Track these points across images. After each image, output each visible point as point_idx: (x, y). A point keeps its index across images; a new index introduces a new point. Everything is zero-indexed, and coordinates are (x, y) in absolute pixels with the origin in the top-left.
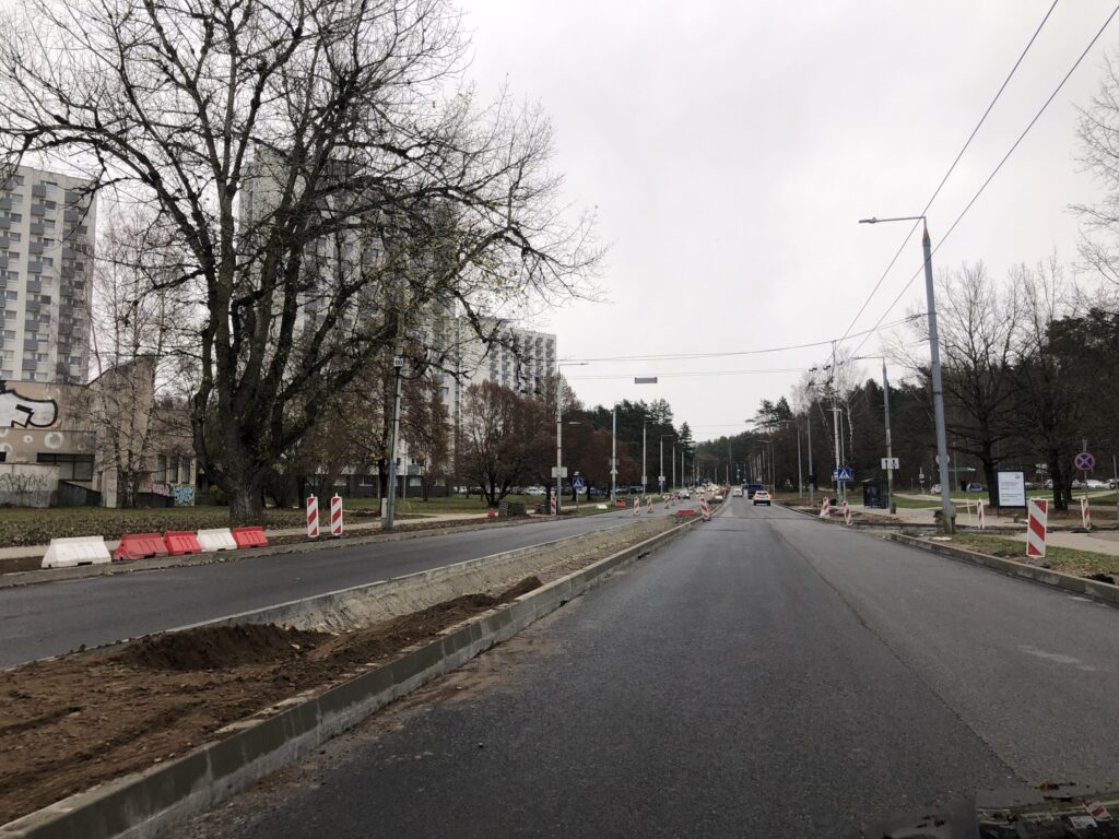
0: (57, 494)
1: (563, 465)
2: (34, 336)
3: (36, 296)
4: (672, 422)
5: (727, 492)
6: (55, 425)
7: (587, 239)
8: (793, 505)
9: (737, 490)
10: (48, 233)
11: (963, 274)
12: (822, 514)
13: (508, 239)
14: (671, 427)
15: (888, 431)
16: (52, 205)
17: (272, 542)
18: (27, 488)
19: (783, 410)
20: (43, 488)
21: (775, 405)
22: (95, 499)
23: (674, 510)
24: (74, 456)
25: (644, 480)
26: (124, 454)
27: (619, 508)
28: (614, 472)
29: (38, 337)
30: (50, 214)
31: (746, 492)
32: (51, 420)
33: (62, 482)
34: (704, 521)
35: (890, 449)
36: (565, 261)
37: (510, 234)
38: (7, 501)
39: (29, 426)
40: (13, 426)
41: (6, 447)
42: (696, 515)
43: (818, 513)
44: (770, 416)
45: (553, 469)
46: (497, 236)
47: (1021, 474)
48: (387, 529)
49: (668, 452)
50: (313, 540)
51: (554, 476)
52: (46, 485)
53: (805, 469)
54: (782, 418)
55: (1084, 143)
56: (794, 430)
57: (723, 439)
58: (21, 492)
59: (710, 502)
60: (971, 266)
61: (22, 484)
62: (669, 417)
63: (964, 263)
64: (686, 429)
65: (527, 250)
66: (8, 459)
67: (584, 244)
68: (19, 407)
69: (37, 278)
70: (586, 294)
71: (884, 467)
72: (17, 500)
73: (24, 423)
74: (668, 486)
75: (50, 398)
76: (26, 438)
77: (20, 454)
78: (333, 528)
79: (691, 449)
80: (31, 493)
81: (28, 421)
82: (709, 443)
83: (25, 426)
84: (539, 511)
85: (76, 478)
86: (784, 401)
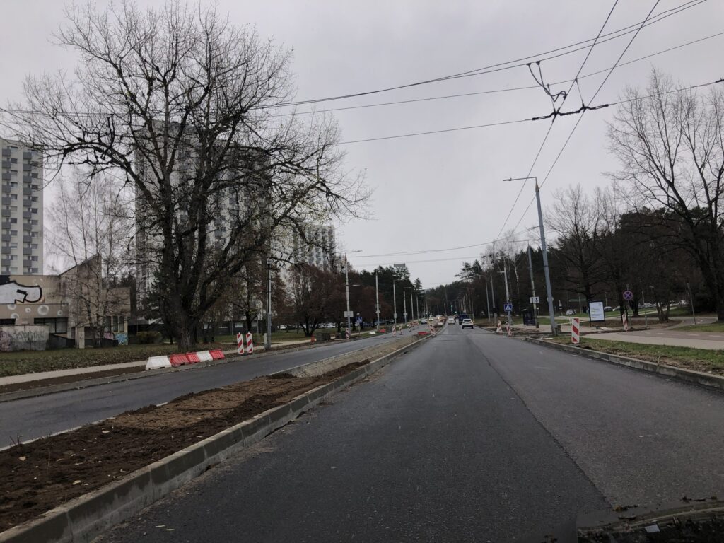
0: (49, 342)
1: (350, 310)
2: (8, 245)
3: (8, 219)
4: (410, 279)
5: (445, 320)
6: (41, 301)
7: (362, 186)
8: (484, 326)
9: (451, 319)
10: (14, 179)
11: (570, 192)
12: (498, 330)
13: (319, 188)
14: (409, 281)
15: (532, 282)
16: (15, 161)
17: (227, 356)
18: (33, 339)
19: (477, 268)
20: (42, 339)
21: (472, 265)
22: (72, 343)
23: (415, 332)
24: (55, 319)
25: (395, 315)
26: (94, 316)
27: (383, 333)
28: (378, 312)
29: (10, 245)
30: (14, 167)
31: (457, 320)
32: (38, 298)
33: (51, 335)
34: (432, 337)
35: (534, 292)
36: (350, 198)
37: (319, 185)
38: (22, 348)
39: (25, 302)
40: (15, 303)
41: (15, 316)
42: (428, 334)
43: (495, 330)
44: (469, 272)
45: (345, 312)
46: (312, 187)
47: (602, 303)
48: (268, 349)
49: (408, 298)
50: (242, 355)
51: (346, 316)
52: (43, 337)
53: (491, 304)
54: (476, 273)
55: (610, 139)
56: (483, 280)
57: (441, 287)
58: (30, 342)
59: (435, 327)
60: (574, 188)
61: (30, 337)
62: (407, 276)
63: (570, 185)
64: (418, 282)
65: (329, 193)
66: (17, 323)
67: (360, 189)
68: (19, 291)
69: (8, 208)
70: (363, 215)
71: (531, 302)
72: (28, 347)
73: (22, 301)
74: (409, 318)
75: (37, 285)
76: (26, 309)
77: (25, 319)
78: (248, 349)
79: (423, 294)
80: (35, 342)
81: (25, 299)
82: (433, 290)
83: (23, 302)
84: (338, 337)
85: (58, 332)
86: (477, 263)
